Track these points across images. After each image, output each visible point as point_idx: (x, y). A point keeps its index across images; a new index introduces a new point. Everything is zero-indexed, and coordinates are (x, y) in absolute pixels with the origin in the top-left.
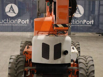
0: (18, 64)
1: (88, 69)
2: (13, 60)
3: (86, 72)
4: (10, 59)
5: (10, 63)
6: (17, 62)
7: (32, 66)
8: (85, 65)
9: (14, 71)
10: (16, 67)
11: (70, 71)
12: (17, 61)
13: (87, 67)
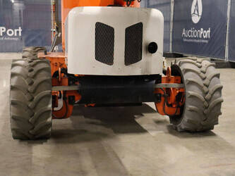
0: (34, 77)
1: (207, 83)
2: (20, 67)
3: (203, 91)
4: (13, 66)
5: (13, 75)
6: (33, 73)
7: (69, 85)
8: (201, 77)
9: (26, 96)
10: (31, 84)
11: (160, 94)
12: (31, 71)
13: (204, 79)
